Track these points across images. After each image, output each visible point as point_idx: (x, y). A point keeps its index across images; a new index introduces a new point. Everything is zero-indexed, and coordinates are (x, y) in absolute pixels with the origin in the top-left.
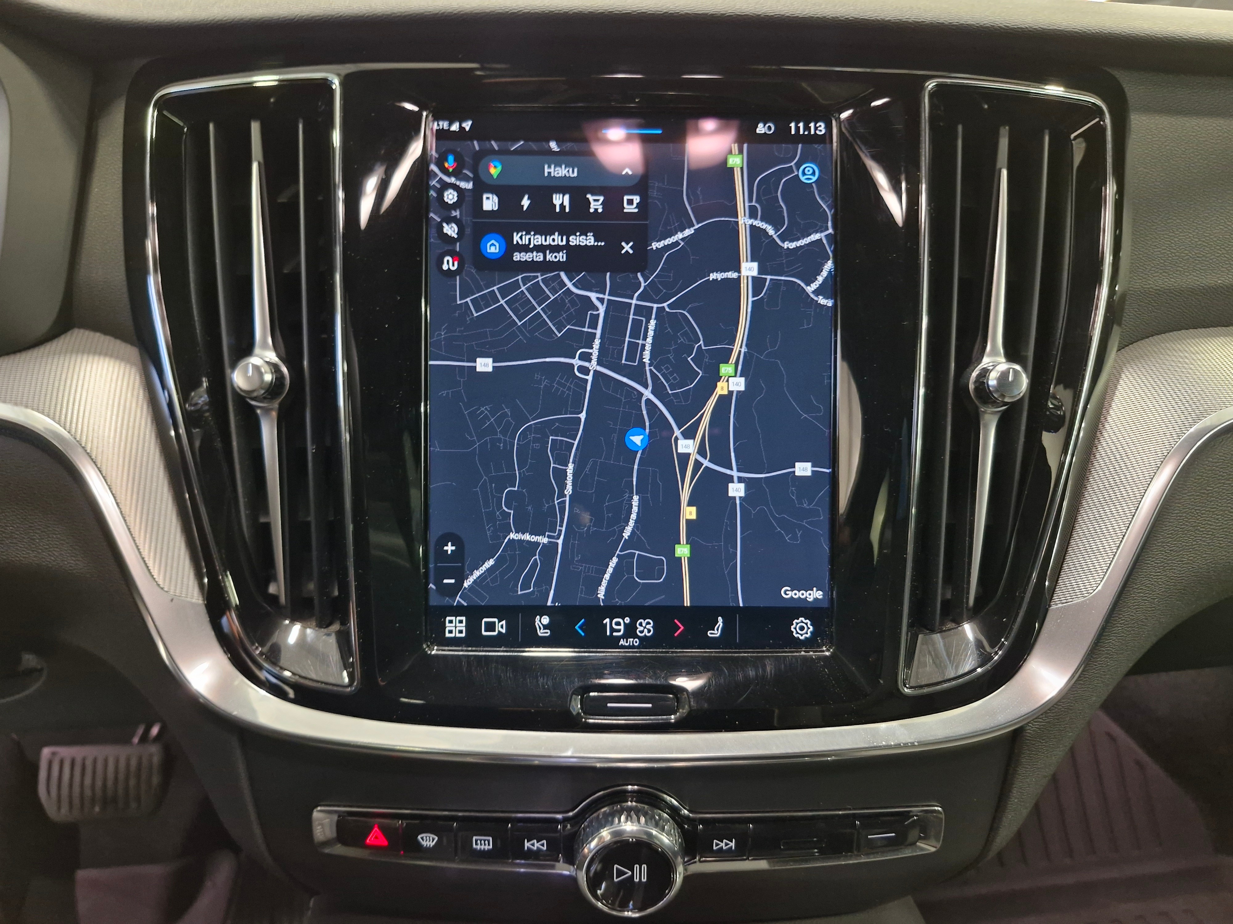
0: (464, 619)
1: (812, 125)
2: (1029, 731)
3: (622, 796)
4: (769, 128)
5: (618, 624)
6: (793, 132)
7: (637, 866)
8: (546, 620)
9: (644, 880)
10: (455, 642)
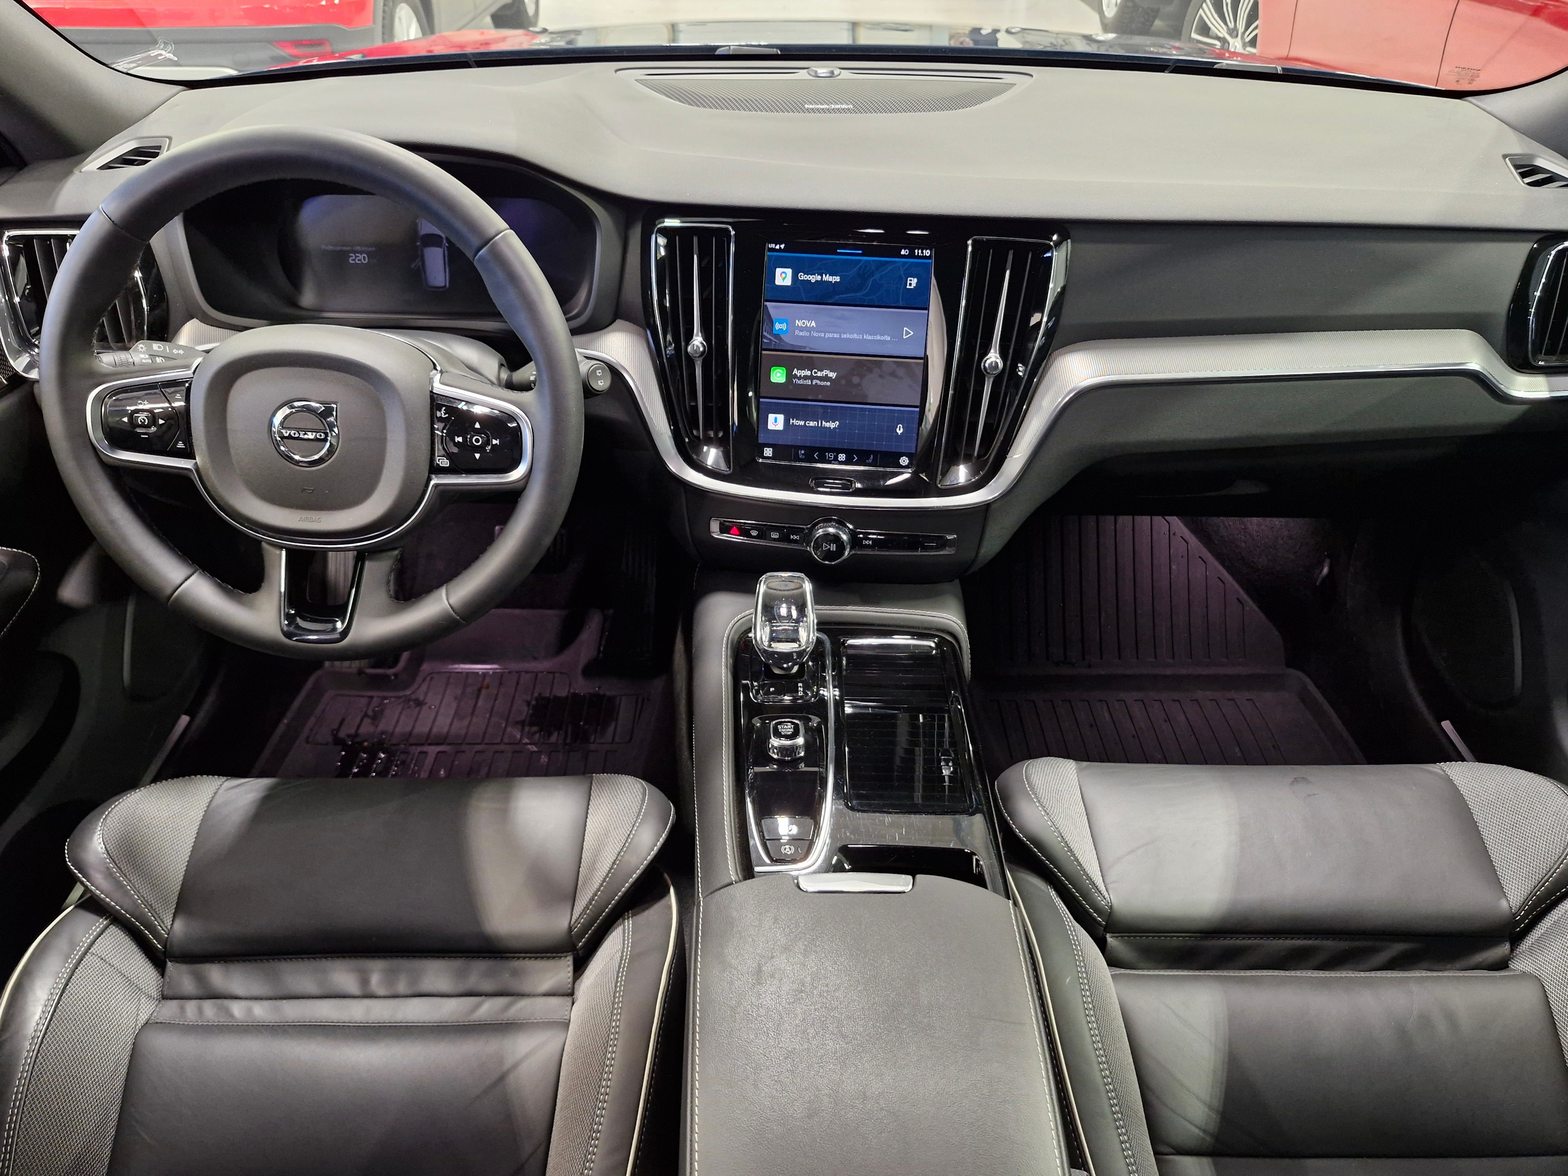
0: (771, 449)
1: (924, 251)
2: (993, 506)
3: (830, 520)
4: (907, 252)
5: (831, 455)
6: (916, 254)
7: (832, 544)
8: (803, 452)
9: (834, 550)
10: (768, 458)
